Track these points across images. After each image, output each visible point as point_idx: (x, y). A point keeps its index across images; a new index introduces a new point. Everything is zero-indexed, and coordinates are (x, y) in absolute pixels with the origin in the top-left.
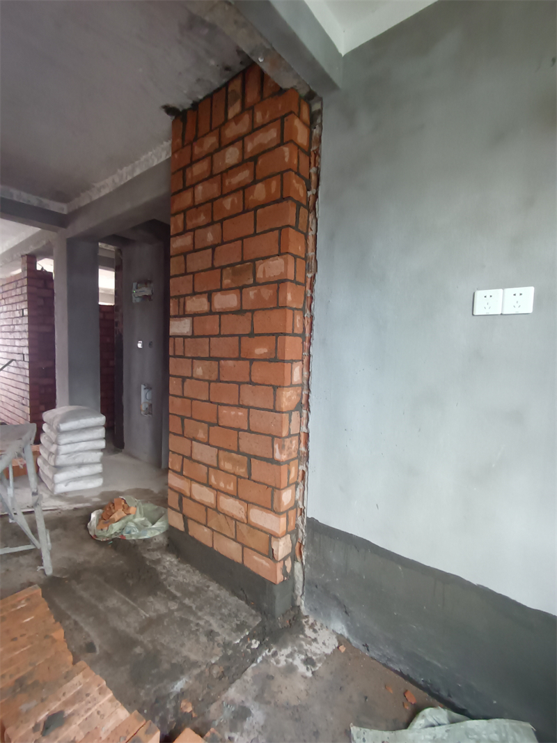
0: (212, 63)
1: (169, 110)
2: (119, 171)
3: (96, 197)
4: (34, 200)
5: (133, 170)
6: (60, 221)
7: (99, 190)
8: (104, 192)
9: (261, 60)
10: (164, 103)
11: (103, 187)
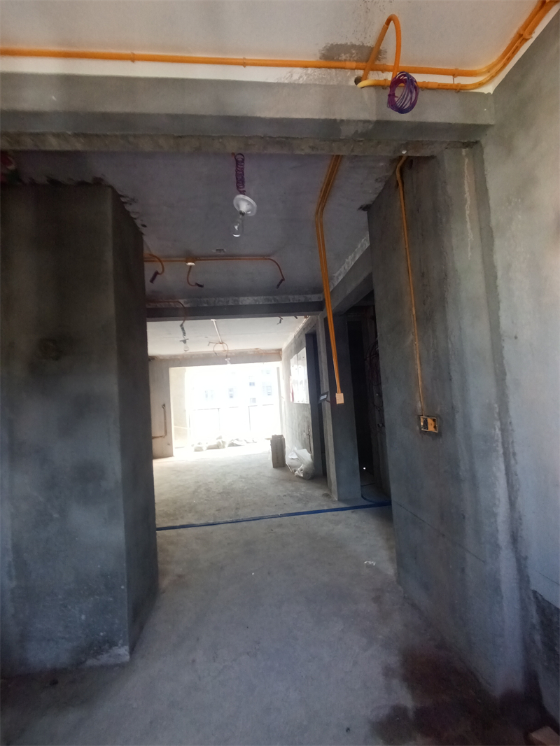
0: (382, 164)
1: (366, 208)
2: (347, 260)
3: (336, 284)
4: (302, 299)
5: (355, 257)
6: (320, 306)
7: (338, 278)
8: (341, 278)
9: (404, 152)
10: (358, 207)
11: (340, 275)
